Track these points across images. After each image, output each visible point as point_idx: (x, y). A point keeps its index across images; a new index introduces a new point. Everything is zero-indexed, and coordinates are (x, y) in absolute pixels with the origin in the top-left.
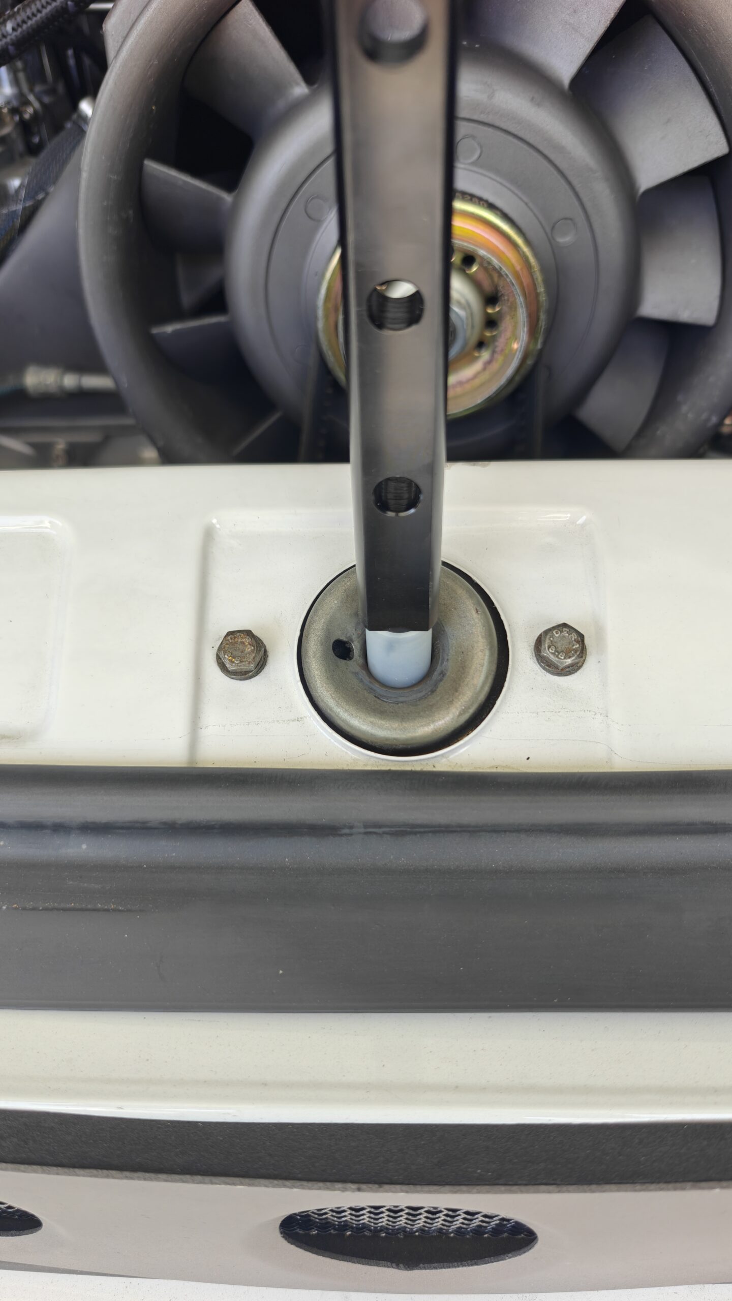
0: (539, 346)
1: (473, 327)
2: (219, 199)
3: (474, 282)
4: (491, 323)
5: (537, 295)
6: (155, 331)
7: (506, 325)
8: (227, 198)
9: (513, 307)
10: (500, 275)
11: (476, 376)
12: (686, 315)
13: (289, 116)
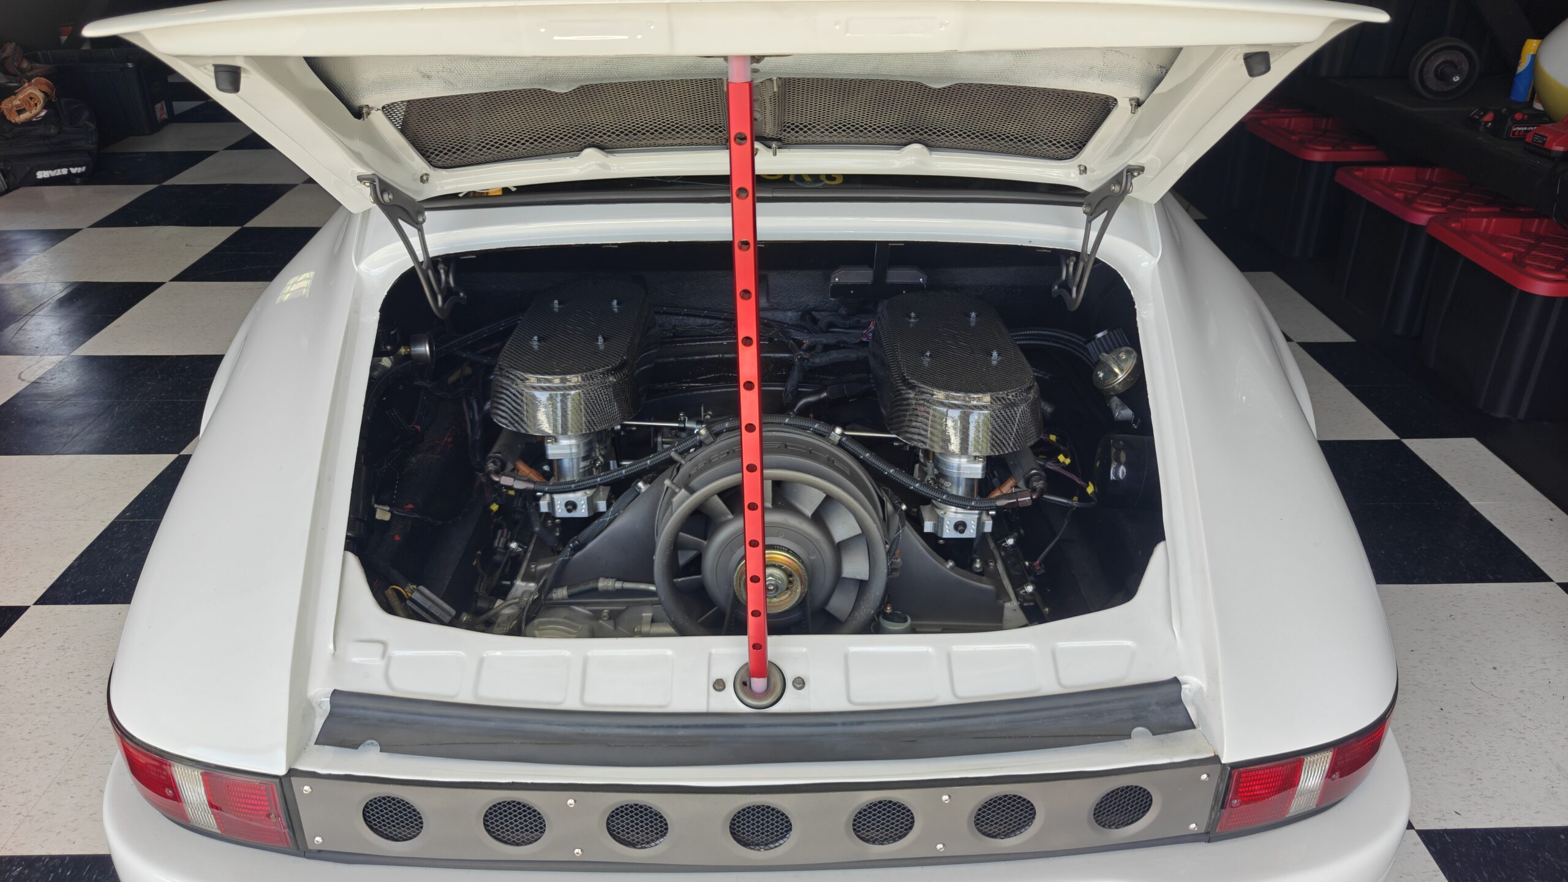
1: (784, 584)
2: (702, 543)
3: (785, 571)
5: (804, 574)
6: (674, 580)
8: (705, 543)
9: (796, 578)
13: (727, 522)
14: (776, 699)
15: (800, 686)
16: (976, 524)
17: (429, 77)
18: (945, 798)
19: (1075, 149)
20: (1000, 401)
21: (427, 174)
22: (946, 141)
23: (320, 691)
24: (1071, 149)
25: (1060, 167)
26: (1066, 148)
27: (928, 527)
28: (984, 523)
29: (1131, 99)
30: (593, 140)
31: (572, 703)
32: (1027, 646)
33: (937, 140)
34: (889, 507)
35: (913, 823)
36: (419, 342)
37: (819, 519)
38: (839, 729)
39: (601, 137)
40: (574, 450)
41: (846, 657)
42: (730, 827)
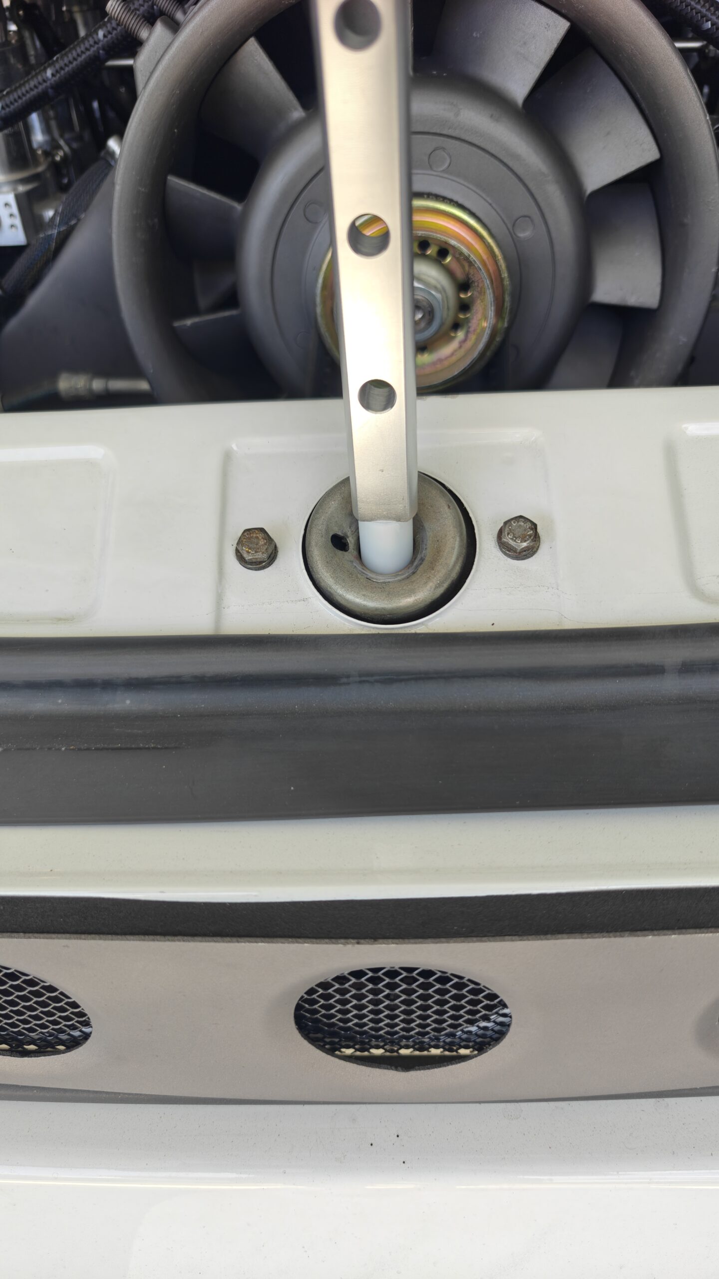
0: (506, 325)
1: (448, 309)
2: (233, 208)
3: (449, 271)
4: (465, 307)
5: (502, 280)
6: (176, 324)
7: (477, 307)
8: (238, 207)
9: (482, 293)
10: (471, 264)
11: (452, 354)
12: (632, 300)
13: (292, 132)
15: (520, 546)
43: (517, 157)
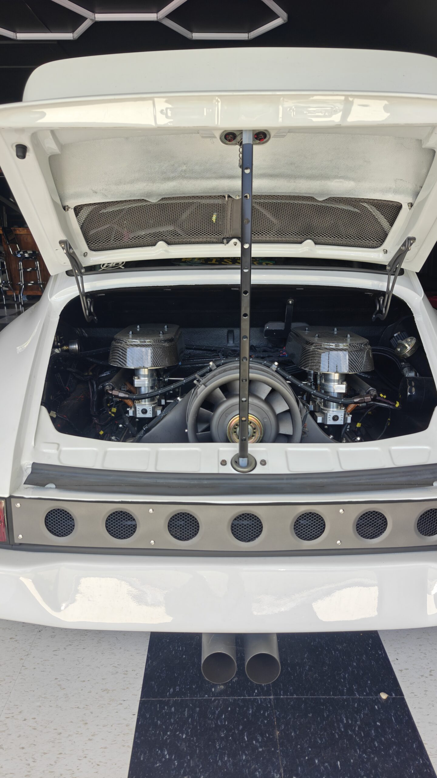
2: (211, 413)
3: (251, 426)
4: (255, 433)
5: (261, 428)
6: (197, 434)
7: (257, 433)
8: (213, 413)
9: (258, 430)
10: (256, 425)
12: (288, 433)
13: (224, 402)
14: (252, 469)
15: (263, 463)
16: (343, 417)
17: (96, 193)
18: (341, 511)
19: (381, 242)
20: (354, 347)
21: (86, 253)
22: (322, 239)
23: (27, 463)
24: (379, 242)
25: (375, 252)
26: (377, 242)
27: (320, 420)
28: (347, 418)
29: (408, 204)
30: (162, 238)
31: (151, 469)
32: (376, 448)
33: (318, 239)
34: (301, 404)
35: (324, 528)
36: (73, 343)
37: (268, 401)
38: (285, 481)
39: (166, 237)
40: (147, 382)
41: (286, 453)
42: (231, 529)
43: (263, 408)
